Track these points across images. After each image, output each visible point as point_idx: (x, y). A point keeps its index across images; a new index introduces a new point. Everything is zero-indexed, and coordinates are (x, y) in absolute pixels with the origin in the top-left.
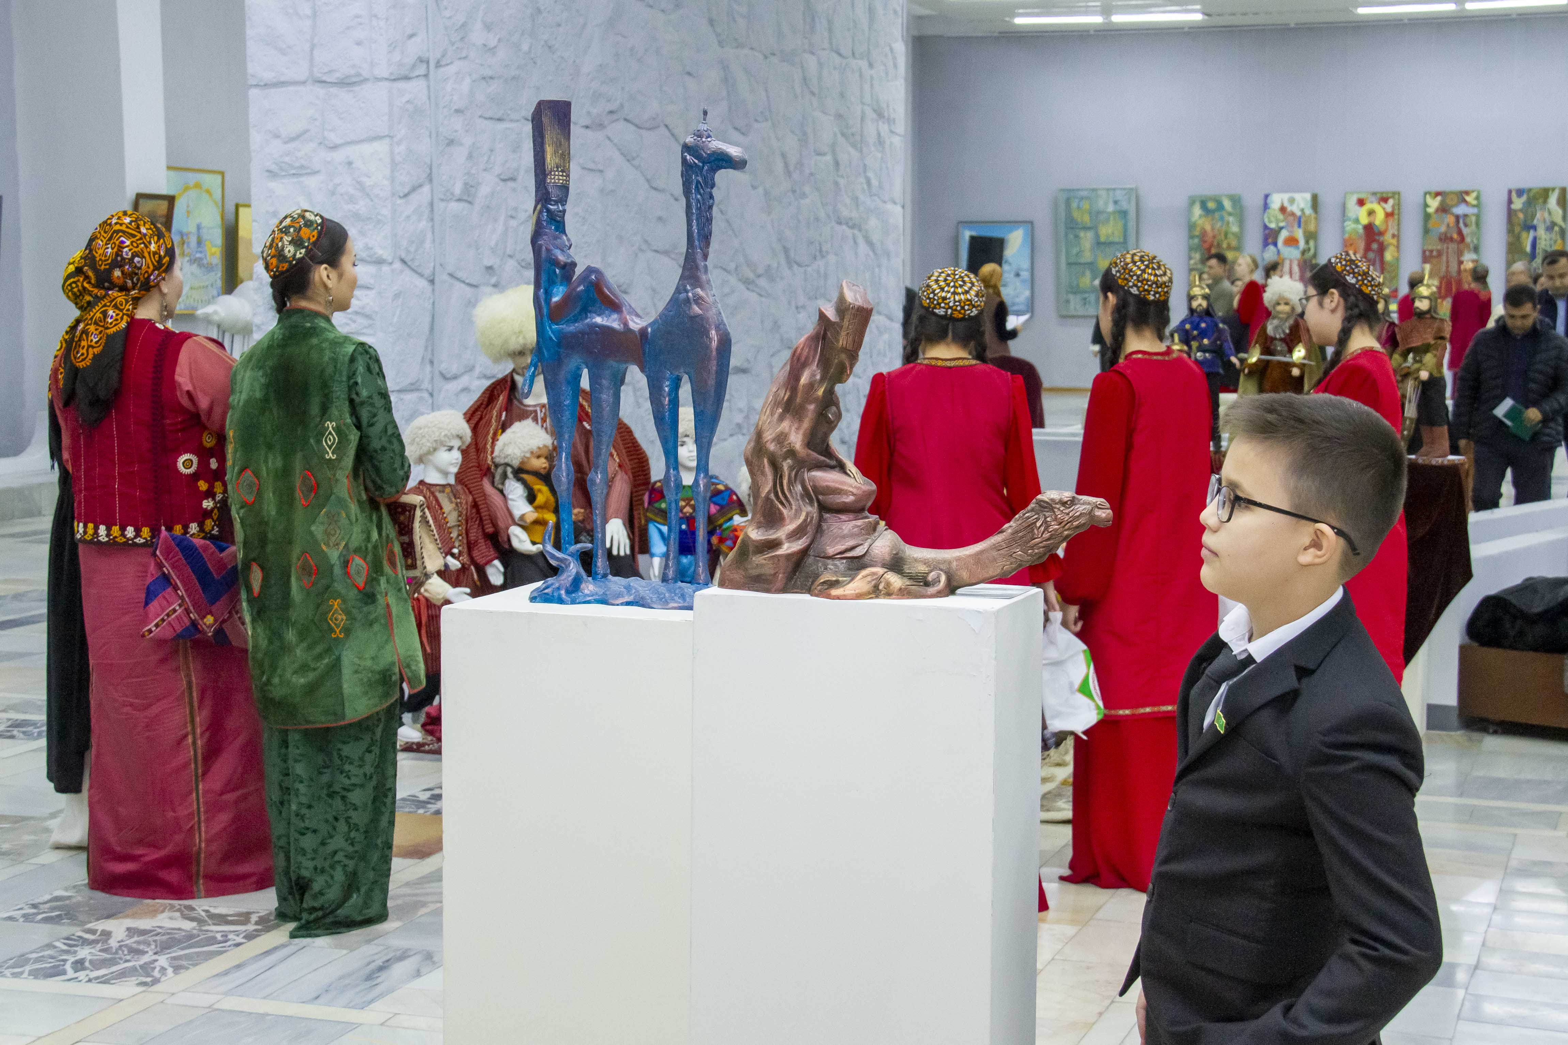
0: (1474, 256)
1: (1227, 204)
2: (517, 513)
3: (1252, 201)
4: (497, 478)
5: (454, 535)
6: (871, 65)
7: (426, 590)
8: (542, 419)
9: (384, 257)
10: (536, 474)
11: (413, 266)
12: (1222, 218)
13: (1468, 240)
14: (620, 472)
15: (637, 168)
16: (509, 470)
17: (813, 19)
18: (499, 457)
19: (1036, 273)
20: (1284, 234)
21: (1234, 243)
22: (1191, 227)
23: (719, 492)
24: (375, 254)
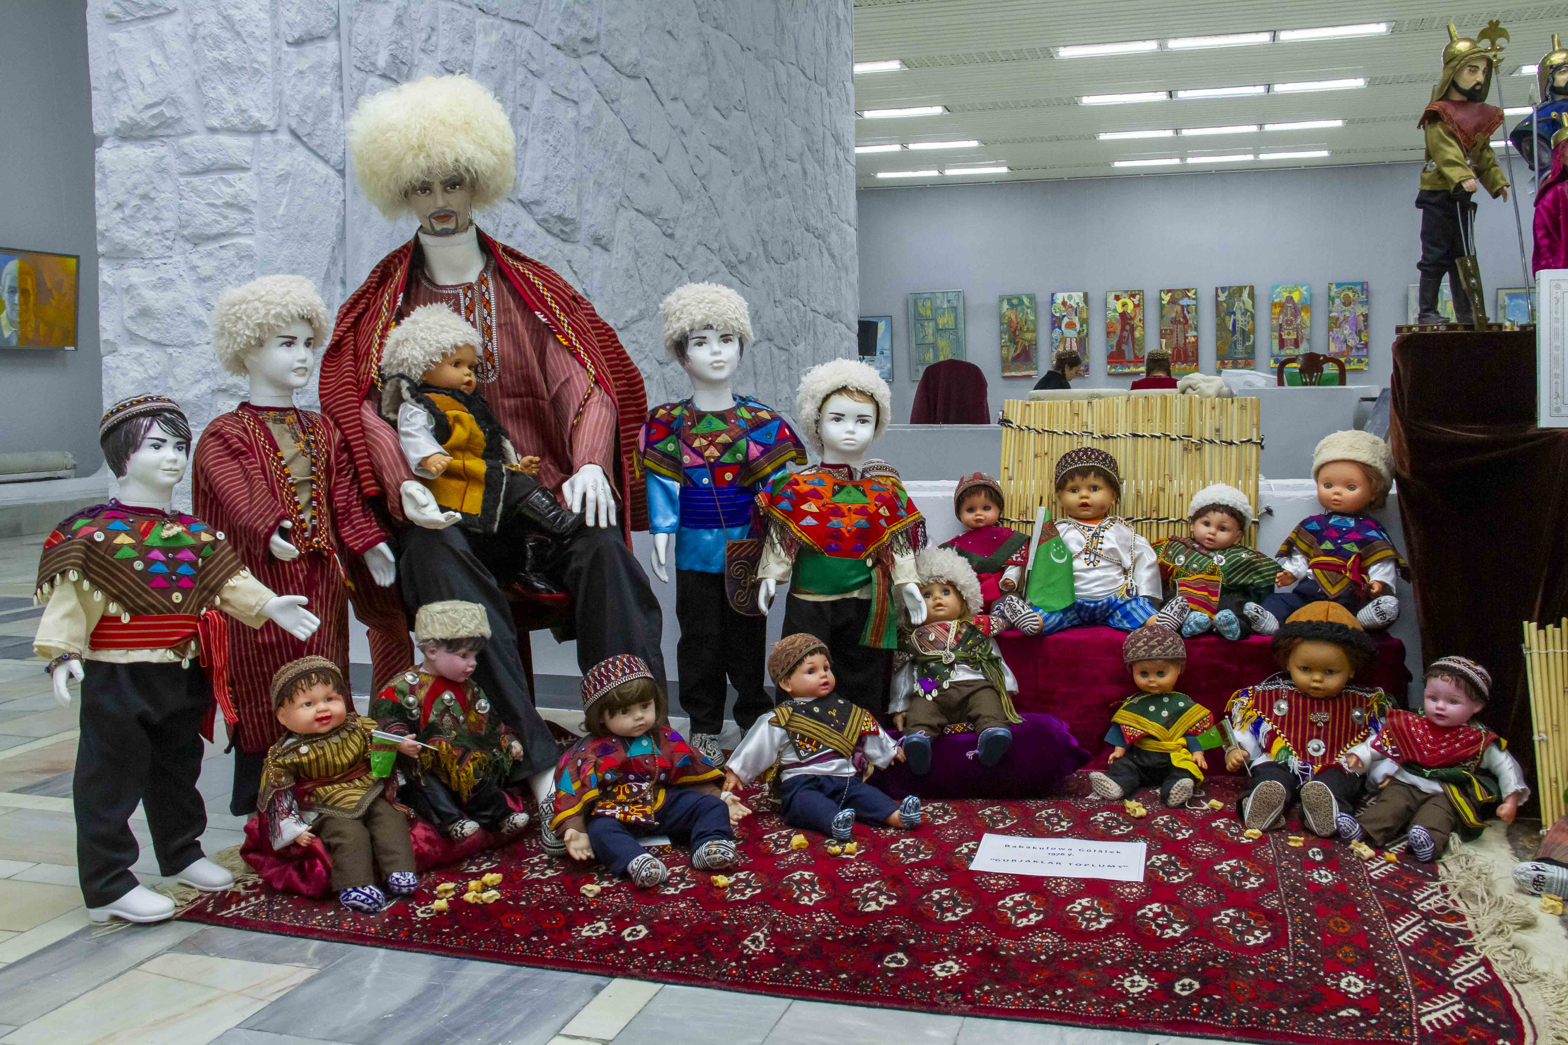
0: (1195, 333)
1: (1026, 301)
2: (414, 457)
3: (1043, 298)
4: (385, 402)
5: (303, 498)
6: (829, 94)
7: (223, 601)
8: (467, 308)
9: (264, 122)
10: (453, 392)
11: (311, 145)
12: (1023, 310)
13: (1190, 322)
14: (597, 390)
15: (617, 113)
16: (405, 384)
17: (783, 29)
18: (389, 365)
19: (895, 351)
20: (1066, 320)
21: (1032, 327)
22: (1001, 316)
23: (763, 423)
24: (250, 117)
